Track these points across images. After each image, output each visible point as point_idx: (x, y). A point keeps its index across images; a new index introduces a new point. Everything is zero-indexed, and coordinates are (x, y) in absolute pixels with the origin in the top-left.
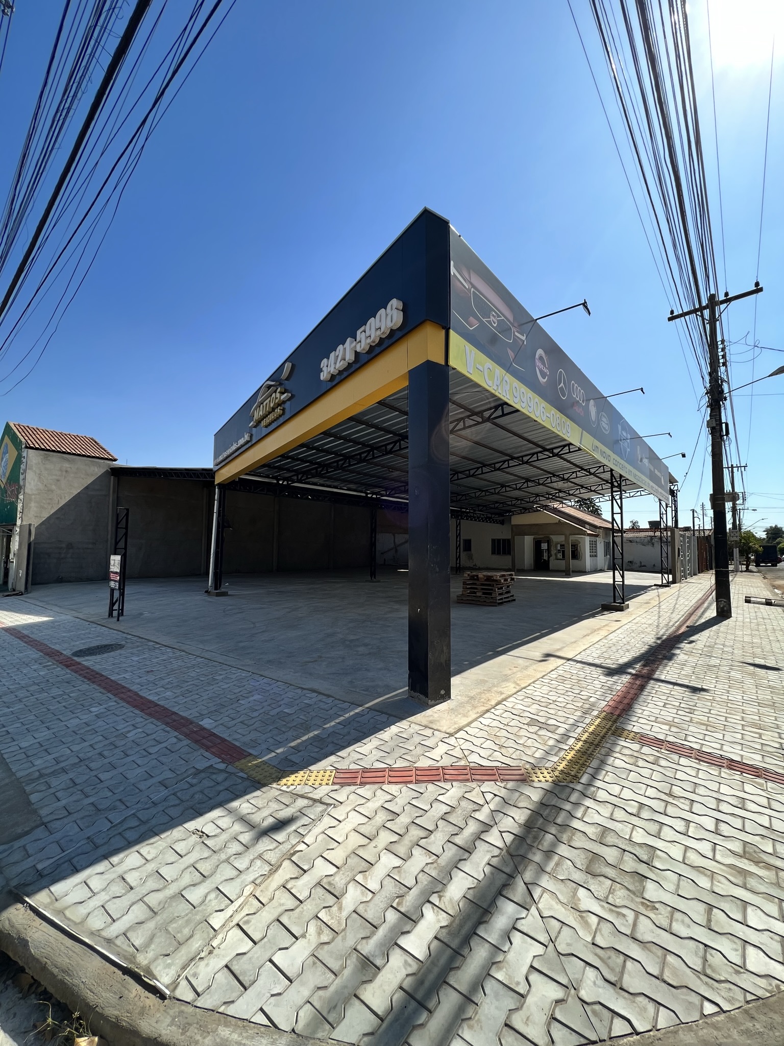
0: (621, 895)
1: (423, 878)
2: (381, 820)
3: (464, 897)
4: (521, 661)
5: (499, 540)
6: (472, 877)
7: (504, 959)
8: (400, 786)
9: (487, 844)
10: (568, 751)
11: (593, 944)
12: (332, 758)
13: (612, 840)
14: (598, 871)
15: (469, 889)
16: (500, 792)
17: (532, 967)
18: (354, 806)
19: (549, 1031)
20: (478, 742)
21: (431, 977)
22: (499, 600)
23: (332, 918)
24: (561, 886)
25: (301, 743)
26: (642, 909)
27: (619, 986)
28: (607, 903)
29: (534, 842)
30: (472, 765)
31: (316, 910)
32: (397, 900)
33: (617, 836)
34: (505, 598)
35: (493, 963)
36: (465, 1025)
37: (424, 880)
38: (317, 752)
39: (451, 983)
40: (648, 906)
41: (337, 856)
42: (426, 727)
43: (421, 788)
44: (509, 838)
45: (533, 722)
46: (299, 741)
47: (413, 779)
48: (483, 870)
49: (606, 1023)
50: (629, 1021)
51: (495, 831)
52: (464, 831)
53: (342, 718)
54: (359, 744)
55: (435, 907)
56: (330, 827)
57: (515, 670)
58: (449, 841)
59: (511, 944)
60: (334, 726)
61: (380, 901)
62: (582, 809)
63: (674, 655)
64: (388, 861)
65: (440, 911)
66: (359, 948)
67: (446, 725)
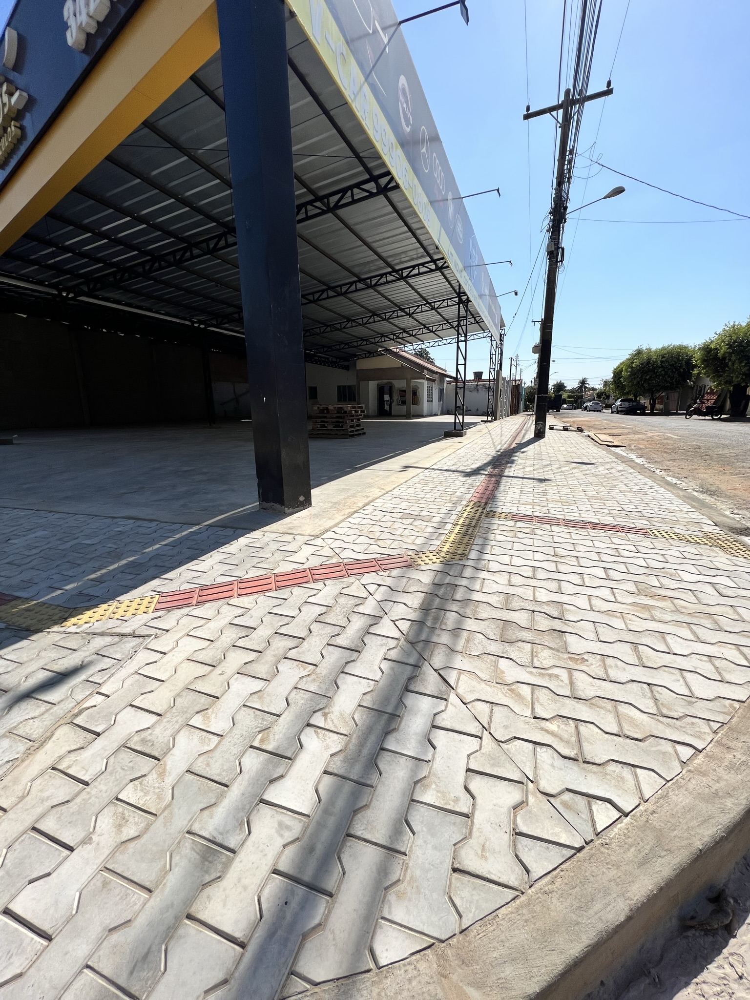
0: (546, 658)
1: (297, 697)
2: (229, 640)
3: (359, 706)
4: (381, 472)
5: (344, 387)
6: (367, 679)
7: (430, 772)
8: (255, 596)
9: (379, 638)
10: (448, 534)
11: (535, 718)
12: (155, 583)
13: (518, 604)
14: (514, 638)
15: (364, 694)
16: (384, 581)
17: (469, 770)
18: (188, 630)
19: (517, 856)
20: (350, 539)
21: (325, 835)
22: (351, 432)
23: (146, 794)
24: (477, 662)
25: (106, 573)
26: (572, 665)
27: (580, 759)
28: (534, 667)
29: (435, 623)
30: (345, 561)
31: (117, 789)
32: (260, 736)
33: (521, 600)
34: (356, 431)
35: (416, 783)
36: (392, 897)
37: (300, 700)
38: (131, 579)
39: (359, 833)
40: (577, 660)
41: (159, 699)
42: (284, 533)
43: (284, 593)
44: (405, 626)
45: (405, 515)
46: (104, 571)
47: (273, 586)
48: (380, 668)
49: (585, 815)
50: (609, 801)
51: (386, 621)
52: (347, 629)
53: (171, 539)
54: (195, 562)
55: (319, 731)
56: (146, 664)
57: (377, 479)
58: (328, 645)
59: (434, 748)
60: (158, 549)
61: (231, 746)
62: (479, 582)
63: (514, 460)
64: (243, 687)
65: (327, 733)
66: (196, 828)
67: (308, 529)
